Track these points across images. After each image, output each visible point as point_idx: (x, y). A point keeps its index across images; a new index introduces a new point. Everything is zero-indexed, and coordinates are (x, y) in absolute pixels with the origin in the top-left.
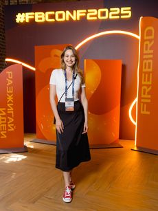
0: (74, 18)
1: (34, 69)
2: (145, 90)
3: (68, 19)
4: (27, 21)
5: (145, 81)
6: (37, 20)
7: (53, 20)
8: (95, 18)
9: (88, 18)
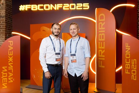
0: (55, 9)
1: (29, 38)
2: (100, 52)
3: (51, 9)
4: (26, 9)
5: (100, 46)
6: (32, 9)
7: (42, 9)
8: (68, 9)
9: (64, 9)
